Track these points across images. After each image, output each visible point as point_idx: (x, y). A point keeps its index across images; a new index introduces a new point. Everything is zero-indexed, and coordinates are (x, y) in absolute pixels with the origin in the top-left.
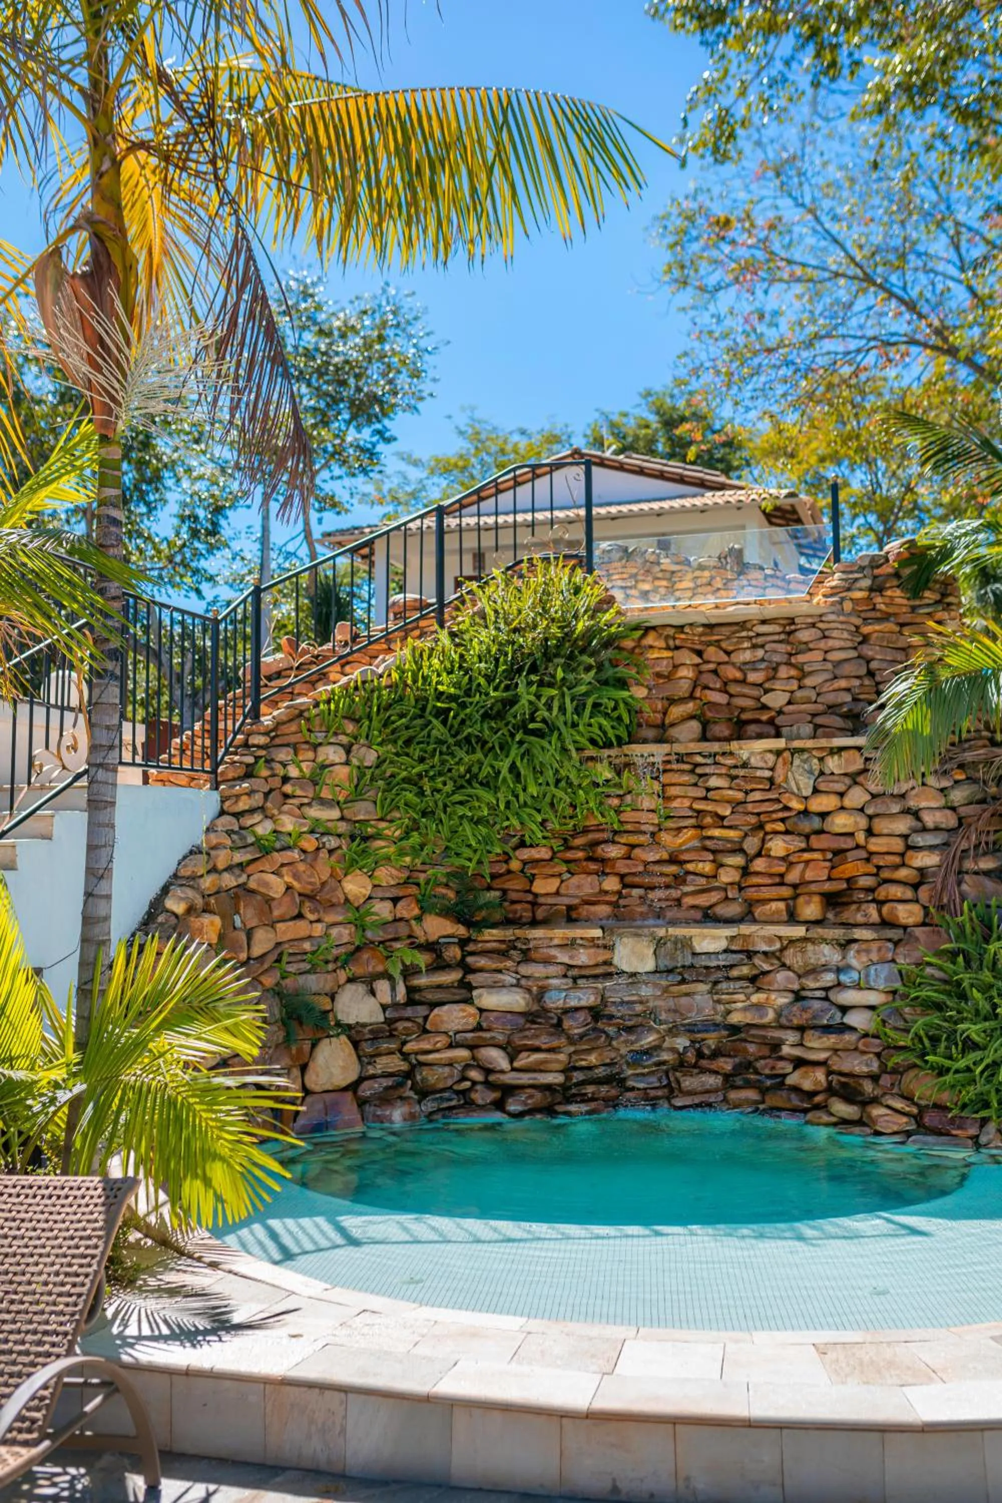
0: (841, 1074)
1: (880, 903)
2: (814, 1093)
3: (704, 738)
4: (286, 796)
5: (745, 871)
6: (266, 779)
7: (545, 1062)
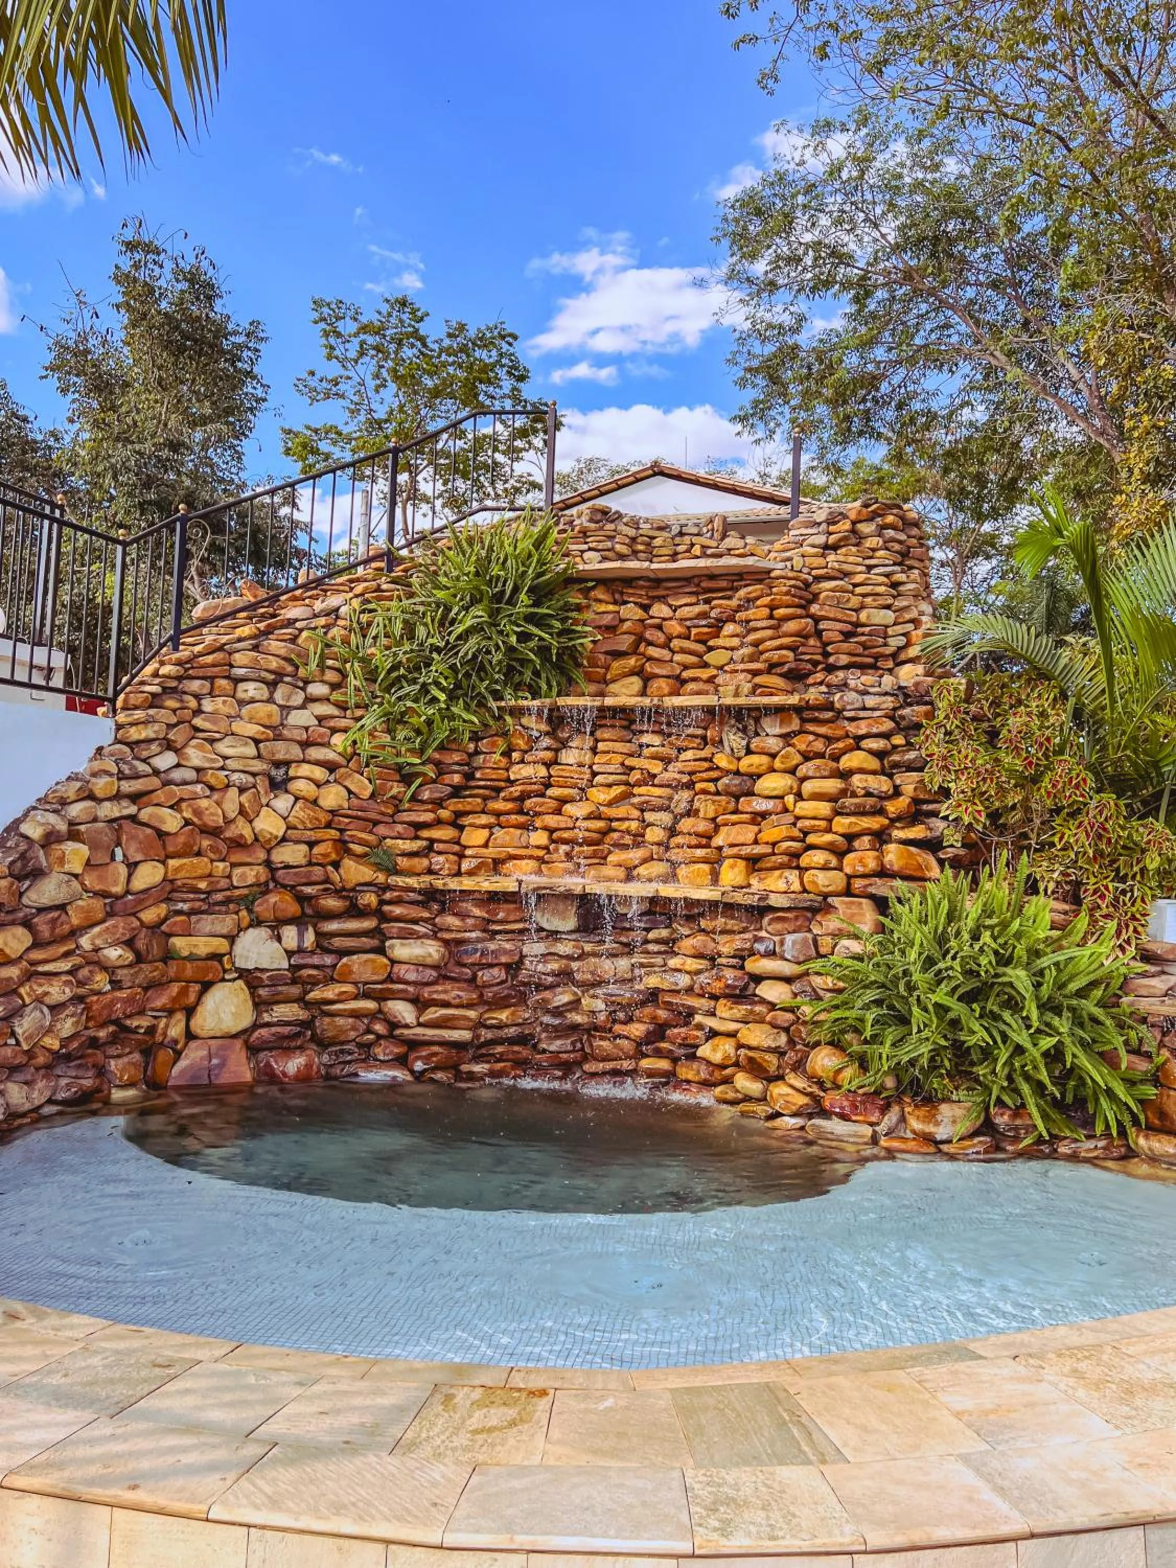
0: (750, 1048)
1: (802, 870)
2: (723, 1067)
3: (643, 693)
4: (197, 729)
5: (672, 832)
6: (174, 711)
7: (453, 1018)
